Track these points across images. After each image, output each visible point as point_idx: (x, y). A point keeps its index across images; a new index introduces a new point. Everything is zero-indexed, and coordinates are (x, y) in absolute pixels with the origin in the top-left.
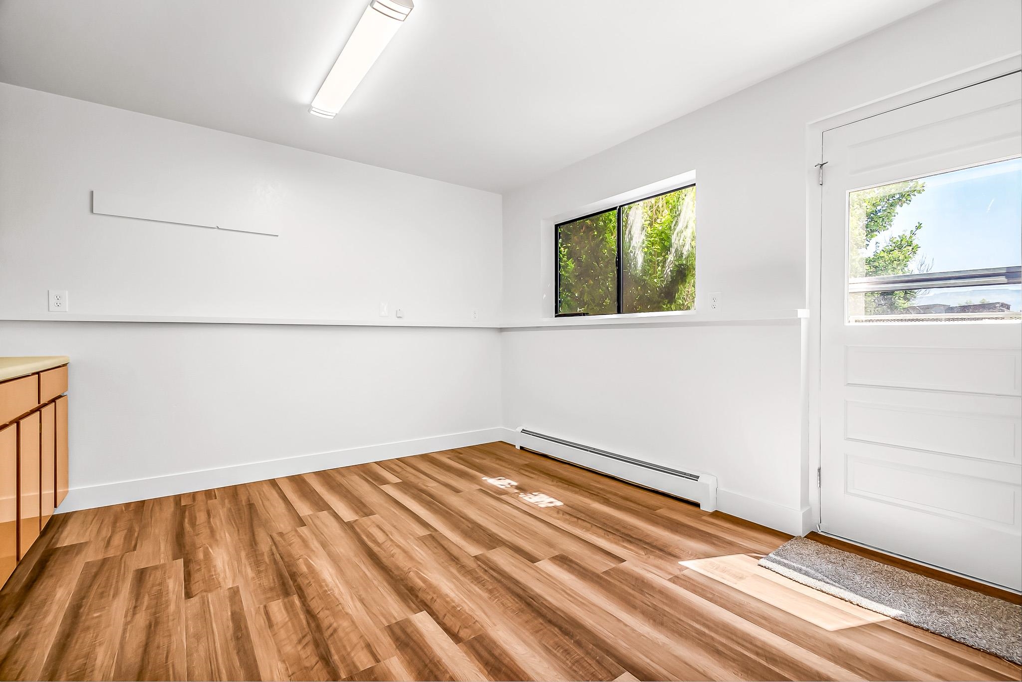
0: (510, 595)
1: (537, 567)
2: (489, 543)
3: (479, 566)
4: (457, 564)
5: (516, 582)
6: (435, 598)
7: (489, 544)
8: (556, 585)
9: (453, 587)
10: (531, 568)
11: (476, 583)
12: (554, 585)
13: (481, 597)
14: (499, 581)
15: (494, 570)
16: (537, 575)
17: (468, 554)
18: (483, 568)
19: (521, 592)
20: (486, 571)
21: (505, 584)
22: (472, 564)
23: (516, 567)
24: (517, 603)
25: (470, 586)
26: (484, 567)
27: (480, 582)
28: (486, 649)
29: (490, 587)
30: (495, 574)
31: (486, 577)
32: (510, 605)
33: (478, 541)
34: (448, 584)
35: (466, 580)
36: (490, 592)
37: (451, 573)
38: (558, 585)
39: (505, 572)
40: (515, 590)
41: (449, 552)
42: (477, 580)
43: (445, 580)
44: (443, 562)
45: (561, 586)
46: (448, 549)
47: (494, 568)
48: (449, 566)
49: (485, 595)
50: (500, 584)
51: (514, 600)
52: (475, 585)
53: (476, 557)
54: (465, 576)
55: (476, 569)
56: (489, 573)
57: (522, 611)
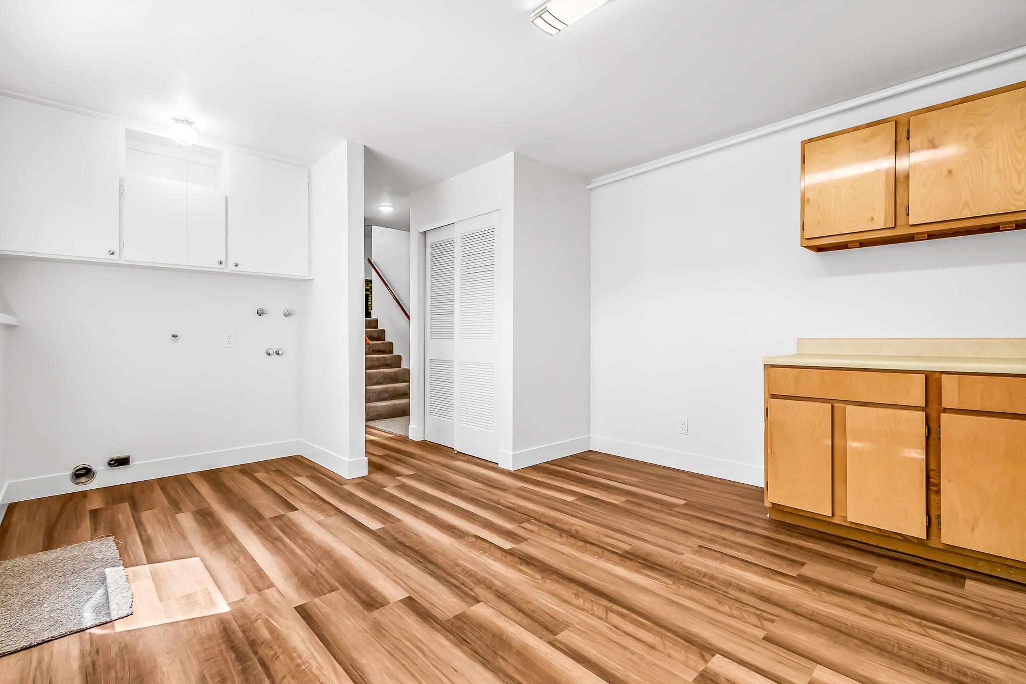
0: (438, 563)
1: (407, 591)
2: (463, 625)
3: (471, 590)
4: (497, 591)
5: (432, 574)
6: (503, 558)
7: (464, 622)
8: (394, 575)
9: (493, 568)
10: (414, 591)
11: (471, 572)
12: (396, 574)
13: (464, 560)
14: (449, 574)
15: (455, 586)
16: (409, 582)
17: (488, 605)
18: (466, 587)
19: (429, 566)
20: (463, 584)
21: (443, 571)
22: (480, 591)
23: (431, 591)
24: (433, 558)
25: (476, 568)
26: (466, 589)
27: (467, 572)
28: (457, 534)
29: (456, 568)
30: (453, 581)
31: (462, 577)
32: (440, 556)
33: (481, 627)
34: (497, 570)
35: (482, 574)
36: (457, 565)
37: (499, 580)
38: (392, 574)
39: (442, 583)
40: (434, 567)
41: (513, 606)
42: (470, 574)
43: (502, 572)
44: (514, 591)
45: (389, 573)
46: (515, 610)
47: (454, 588)
48: (504, 587)
49: (461, 562)
50: (448, 572)
51: (436, 559)
52: (471, 570)
53: (479, 602)
54: (483, 576)
55: (473, 585)
56: (459, 581)
57: (430, 553)
